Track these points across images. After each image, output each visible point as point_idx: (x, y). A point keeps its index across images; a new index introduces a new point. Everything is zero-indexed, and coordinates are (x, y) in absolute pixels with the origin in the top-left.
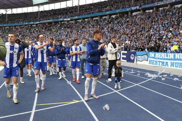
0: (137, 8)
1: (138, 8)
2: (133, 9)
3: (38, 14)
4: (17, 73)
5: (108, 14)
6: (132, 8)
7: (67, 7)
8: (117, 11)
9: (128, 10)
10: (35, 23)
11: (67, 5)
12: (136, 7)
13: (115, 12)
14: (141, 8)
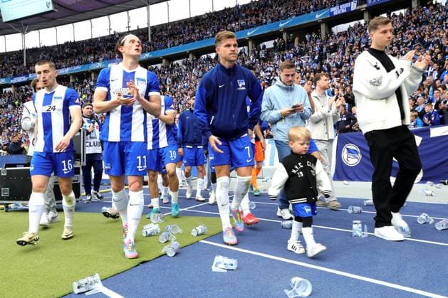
0: (352, 9)
1: (354, 6)
2: (335, 14)
3: (22, 58)
4: (65, 169)
5: (252, 38)
6: (332, 10)
7: (112, 33)
8: (281, 25)
9: (317, 16)
10: (12, 81)
11: (110, 29)
12: (347, 5)
13: (274, 30)
14: (365, 6)
